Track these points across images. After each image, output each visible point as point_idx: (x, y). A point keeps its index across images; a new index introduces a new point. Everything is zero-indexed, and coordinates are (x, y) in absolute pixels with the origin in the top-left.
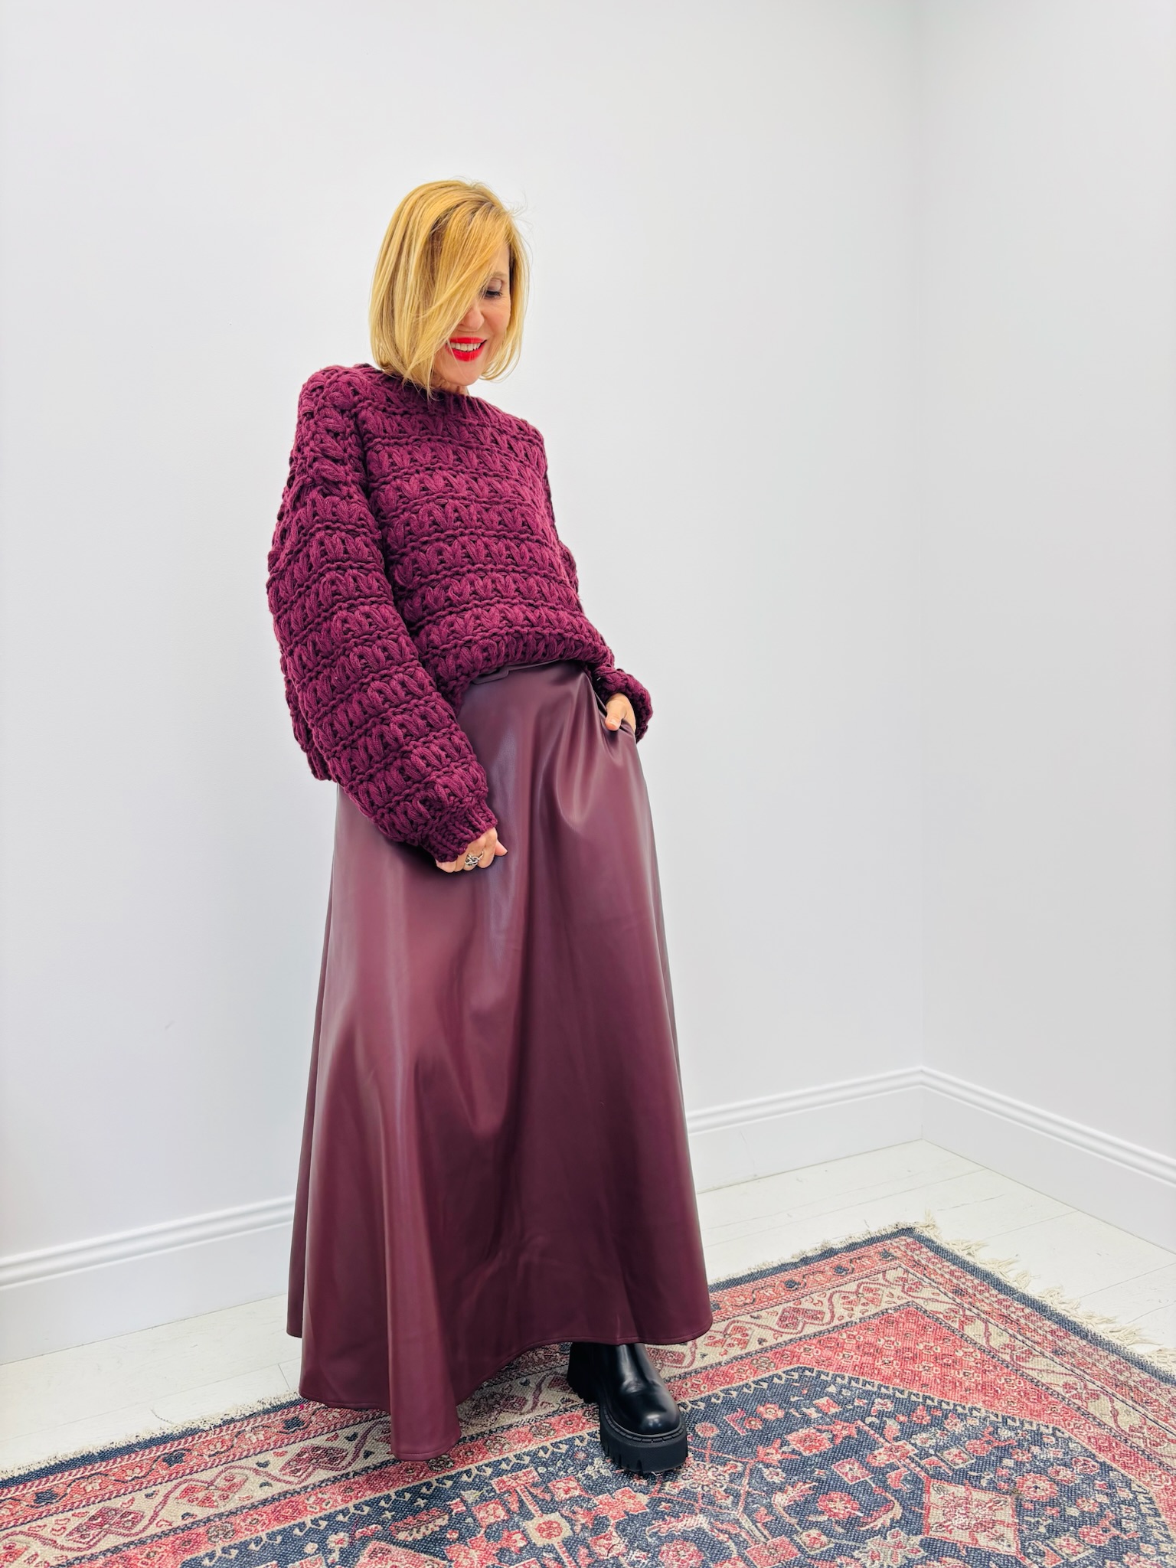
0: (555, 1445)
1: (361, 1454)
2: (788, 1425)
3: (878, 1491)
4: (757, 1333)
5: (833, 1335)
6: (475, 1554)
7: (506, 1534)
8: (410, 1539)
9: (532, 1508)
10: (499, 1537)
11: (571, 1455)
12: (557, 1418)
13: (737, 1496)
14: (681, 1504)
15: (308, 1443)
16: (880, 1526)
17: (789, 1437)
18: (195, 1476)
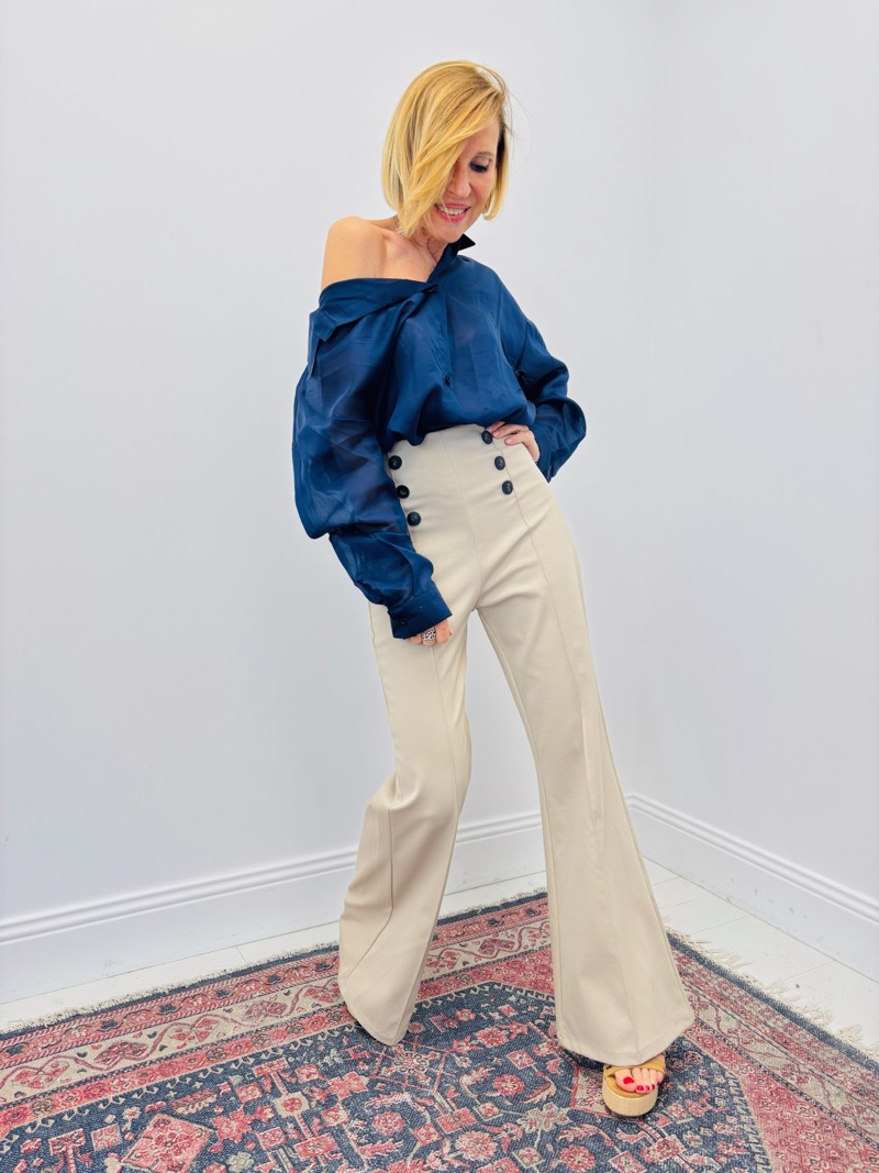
0: (303, 1041)
1: (158, 1048)
2: (477, 1024)
3: (540, 1074)
4: (463, 957)
5: (520, 959)
6: (234, 1124)
7: (259, 1108)
8: (186, 1113)
9: (281, 1088)
10: (254, 1111)
11: (315, 1046)
12: (307, 1019)
13: (434, 1077)
14: (392, 1084)
15: (118, 1039)
16: (538, 1099)
17: (477, 1034)
18: (29, 1064)
